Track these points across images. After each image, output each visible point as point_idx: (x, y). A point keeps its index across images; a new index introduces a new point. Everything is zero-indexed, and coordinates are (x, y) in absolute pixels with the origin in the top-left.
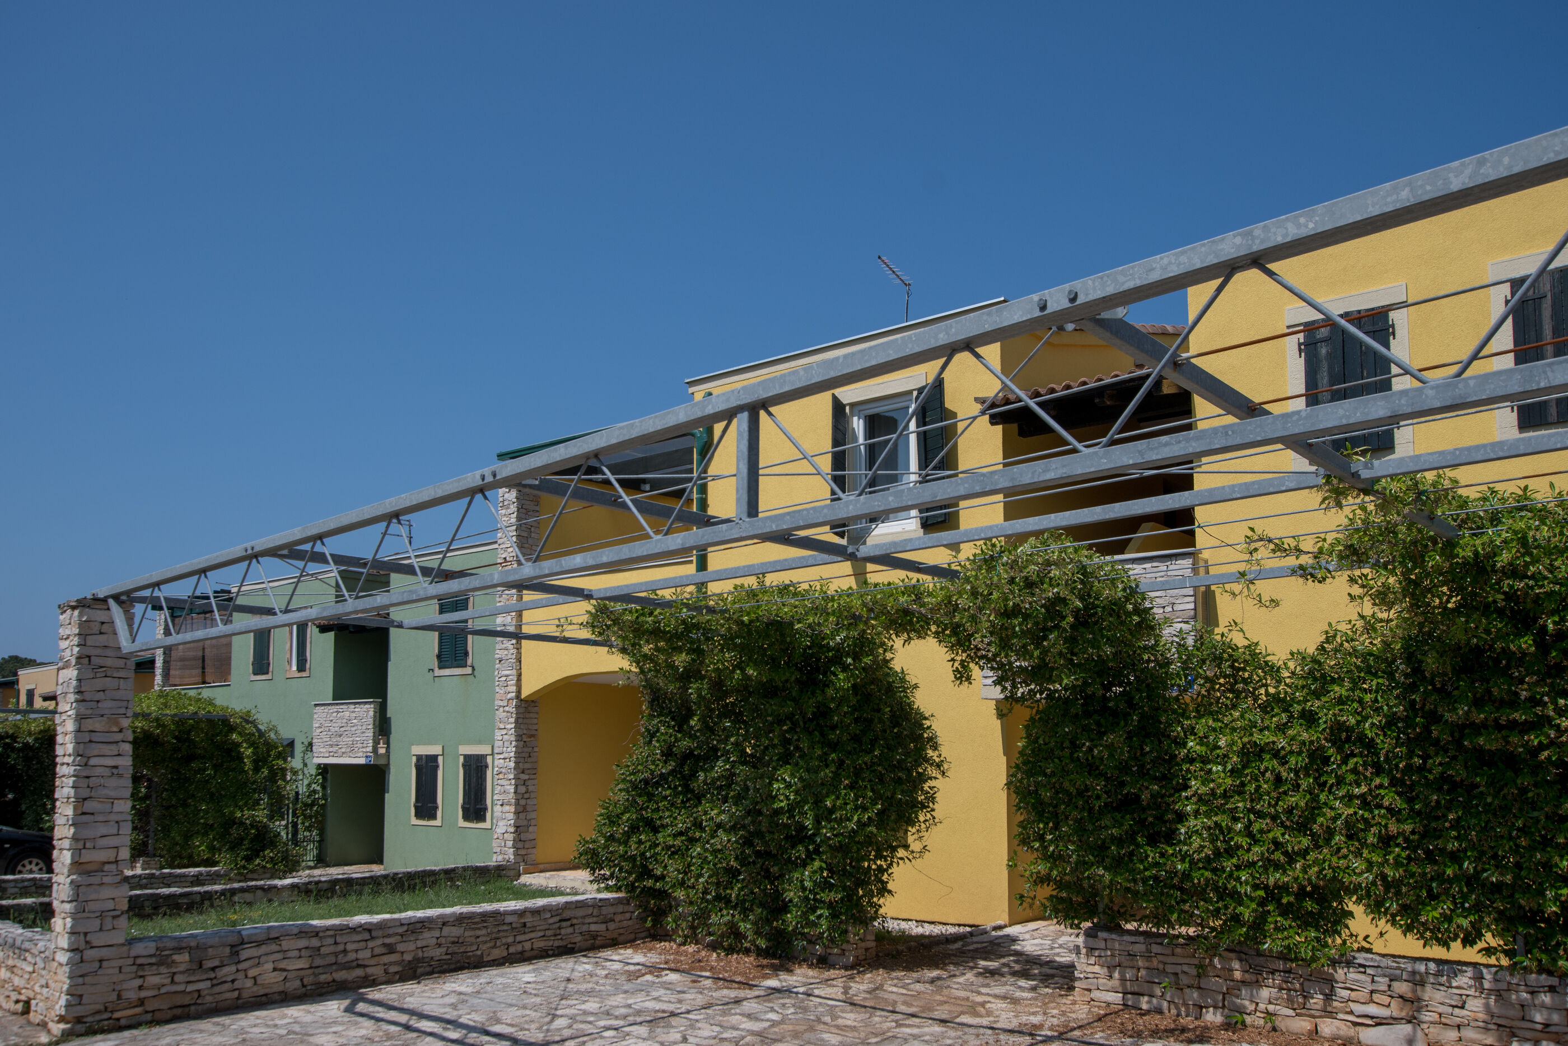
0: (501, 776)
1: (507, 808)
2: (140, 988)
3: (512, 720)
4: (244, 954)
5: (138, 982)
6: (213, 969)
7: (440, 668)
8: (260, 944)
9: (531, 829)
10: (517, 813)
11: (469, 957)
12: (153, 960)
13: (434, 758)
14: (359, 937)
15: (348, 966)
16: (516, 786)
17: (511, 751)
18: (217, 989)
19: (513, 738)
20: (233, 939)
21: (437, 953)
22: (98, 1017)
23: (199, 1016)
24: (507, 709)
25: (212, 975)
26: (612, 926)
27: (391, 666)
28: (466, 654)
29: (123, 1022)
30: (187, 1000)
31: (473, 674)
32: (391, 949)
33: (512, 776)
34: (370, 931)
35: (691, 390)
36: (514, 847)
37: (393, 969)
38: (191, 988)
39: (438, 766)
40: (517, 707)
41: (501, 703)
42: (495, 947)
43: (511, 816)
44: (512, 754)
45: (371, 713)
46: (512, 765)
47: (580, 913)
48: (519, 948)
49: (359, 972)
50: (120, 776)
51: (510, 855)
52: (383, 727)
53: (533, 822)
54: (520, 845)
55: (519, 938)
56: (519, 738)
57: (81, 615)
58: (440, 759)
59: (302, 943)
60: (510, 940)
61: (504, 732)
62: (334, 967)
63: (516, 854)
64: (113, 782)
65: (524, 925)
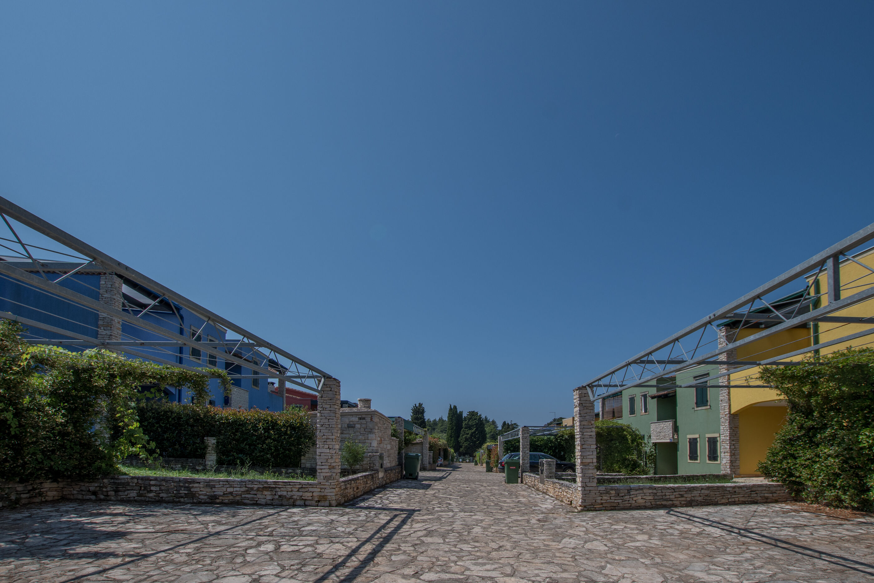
0: (723, 443)
1: (726, 454)
2: (601, 499)
3: (728, 422)
4: (632, 493)
5: (601, 498)
6: (622, 496)
7: (697, 407)
8: (636, 490)
9: (737, 462)
10: (731, 456)
11: (712, 501)
12: (605, 492)
13: (695, 439)
14: (670, 491)
15: (667, 500)
16: (730, 446)
17: (727, 433)
18: (624, 503)
19: (728, 428)
20: (628, 488)
21: (700, 499)
22: (590, 507)
23: (619, 510)
24: (725, 418)
25: (622, 498)
26: (775, 495)
27: (677, 408)
28: (707, 401)
29: (597, 509)
30: (615, 505)
31: (710, 408)
32: (682, 496)
33: (728, 442)
34: (674, 489)
35: (807, 280)
36: (730, 468)
37: (683, 503)
38: (616, 501)
39: (697, 442)
40: (729, 417)
41: (723, 416)
42: (723, 498)
43: (728, 457)
44: (728, 434)
45: (671, 425)
46: (728, 438)
47: (760, 489)
48: (733, 500)
49: (671, 502)
50: (592, 438)
51: (728, 471)
52: (676, 429)
53: (738, 459)
54: (733, 467)
55: (733, 496)
56: (731, 428)
57: (579, 392)
58: (698, 439)
59: (651, 491)
60: (729, 496)
61: (724, 426)
62: (662, 500)
63: (731, 471)
64: (590, 440)
65: (735, 492)
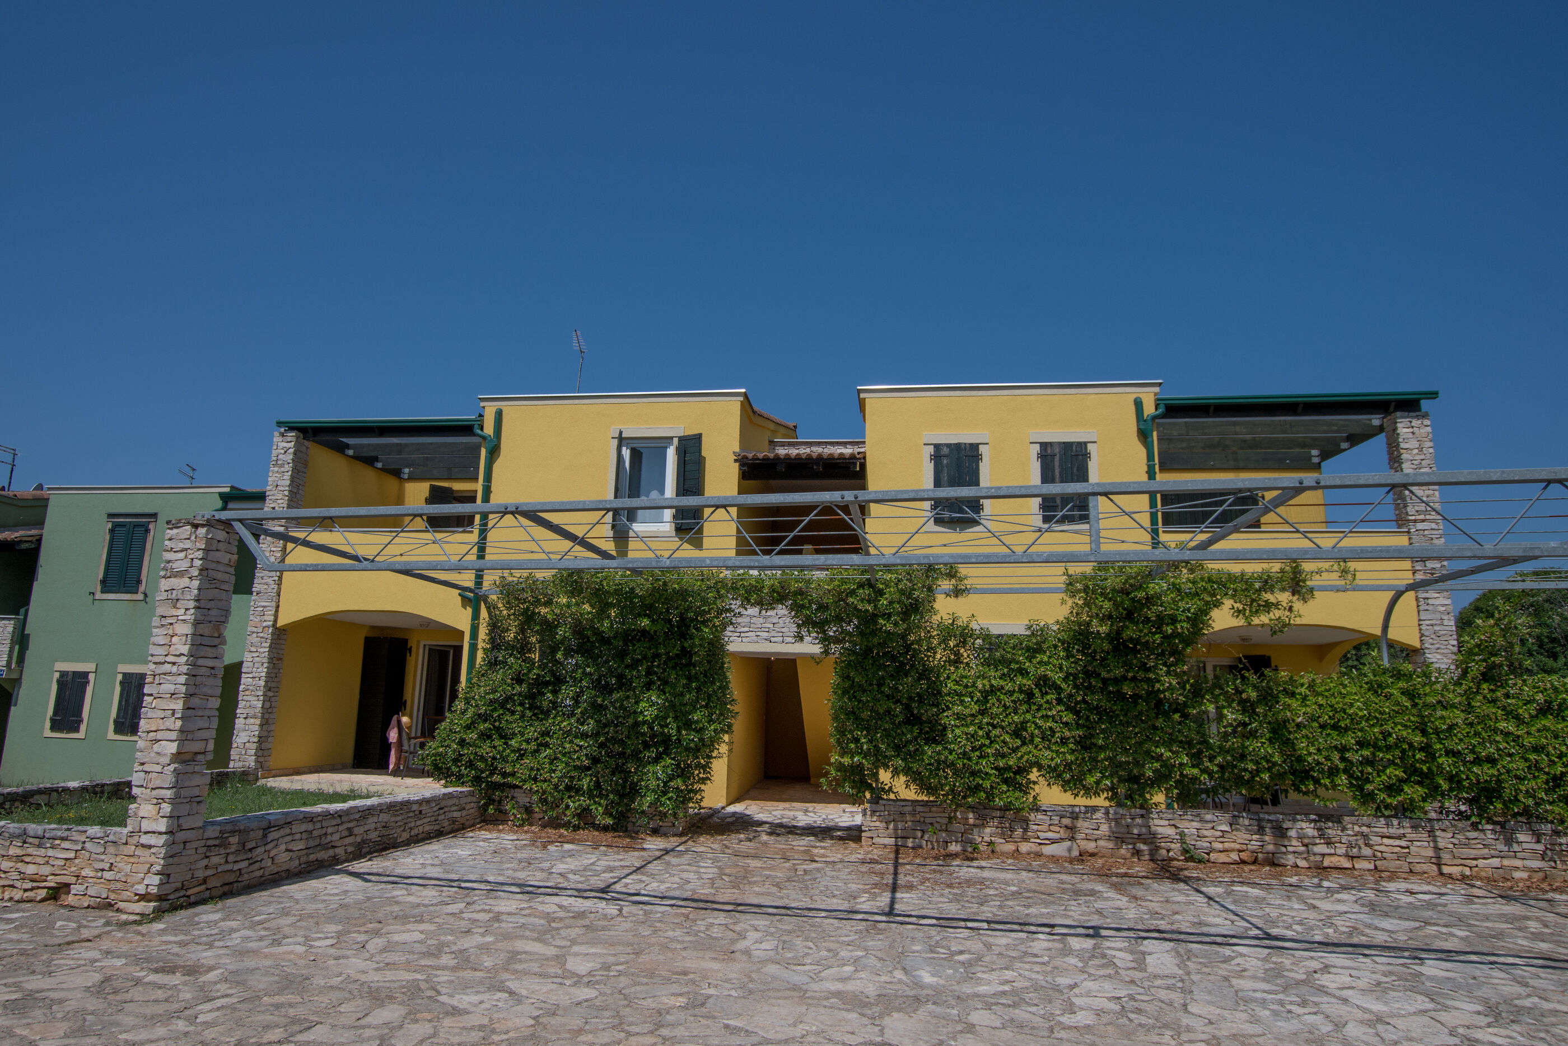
2: (206, 867)
4: (272, 836)
5: (205, 862)
6: (250, 850)
8: (280, 827)
11: (389, 839)
12: (217, 842)
14: (334, 822)
15: (325, 847)
18: (252, 868)
20: (264, 824)
21: (373, 836)
22: (177, 895)
23: (238, 893)
25: (250, 855)
26: (464, 813)
29: (193, 899)
30: (232, 878)
32: (350, 832)
34: (340, 816)
35: (482, 404)
37: (350, 849)
38: (236, 867)
42: (404, 830)
47: (450, 802)
48: (416, 832)
49: (331, 852)
50: (215, 676)
55: (418, 823)
57: (208, 533)
59: (304, 827)
60: (413, 824)
62: (319, 848)
64: (210, 681)
65: (421, 812)
